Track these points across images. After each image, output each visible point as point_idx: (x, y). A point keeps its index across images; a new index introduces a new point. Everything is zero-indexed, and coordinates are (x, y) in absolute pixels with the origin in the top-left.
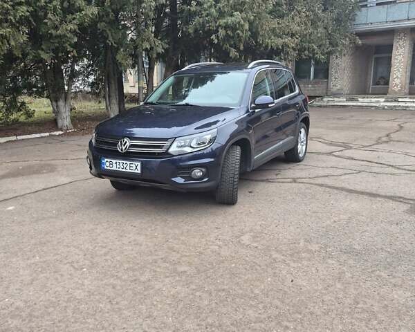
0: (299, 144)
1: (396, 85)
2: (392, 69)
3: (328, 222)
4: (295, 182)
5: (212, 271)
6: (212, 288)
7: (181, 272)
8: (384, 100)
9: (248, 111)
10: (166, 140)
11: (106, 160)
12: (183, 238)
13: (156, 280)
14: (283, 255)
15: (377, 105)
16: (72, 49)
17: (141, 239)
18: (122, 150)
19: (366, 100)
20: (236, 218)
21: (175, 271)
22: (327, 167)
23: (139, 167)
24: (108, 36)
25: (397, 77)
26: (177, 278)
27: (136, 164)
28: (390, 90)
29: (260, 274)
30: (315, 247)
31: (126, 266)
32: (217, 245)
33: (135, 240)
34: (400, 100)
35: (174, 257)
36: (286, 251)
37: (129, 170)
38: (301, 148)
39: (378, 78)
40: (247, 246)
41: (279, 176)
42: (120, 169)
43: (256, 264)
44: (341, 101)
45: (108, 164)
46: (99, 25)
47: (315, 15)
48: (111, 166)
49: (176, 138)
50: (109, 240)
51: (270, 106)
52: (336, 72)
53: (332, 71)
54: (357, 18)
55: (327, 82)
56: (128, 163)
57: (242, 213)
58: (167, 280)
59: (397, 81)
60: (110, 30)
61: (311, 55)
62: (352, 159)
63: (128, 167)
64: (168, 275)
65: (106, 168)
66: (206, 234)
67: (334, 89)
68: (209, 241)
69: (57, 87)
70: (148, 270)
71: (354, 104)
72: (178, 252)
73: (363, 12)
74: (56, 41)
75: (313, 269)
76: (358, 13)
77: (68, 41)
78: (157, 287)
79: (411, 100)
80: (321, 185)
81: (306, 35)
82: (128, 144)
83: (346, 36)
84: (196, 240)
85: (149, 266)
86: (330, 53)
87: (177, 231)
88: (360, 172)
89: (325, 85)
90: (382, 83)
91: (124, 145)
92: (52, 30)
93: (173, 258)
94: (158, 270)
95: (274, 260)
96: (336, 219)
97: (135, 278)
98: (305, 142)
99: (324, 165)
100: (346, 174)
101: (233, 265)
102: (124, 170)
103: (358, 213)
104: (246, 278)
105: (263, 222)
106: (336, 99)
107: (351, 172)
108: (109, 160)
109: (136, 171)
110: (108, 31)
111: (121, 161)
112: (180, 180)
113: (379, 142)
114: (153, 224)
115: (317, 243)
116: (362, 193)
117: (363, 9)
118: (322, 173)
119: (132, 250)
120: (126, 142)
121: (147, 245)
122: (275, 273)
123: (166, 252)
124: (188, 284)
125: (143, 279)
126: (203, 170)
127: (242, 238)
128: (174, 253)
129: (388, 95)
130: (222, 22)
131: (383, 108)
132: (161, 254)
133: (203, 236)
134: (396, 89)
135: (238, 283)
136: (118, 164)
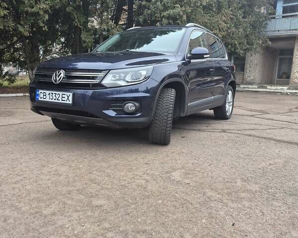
0: (227, 104)
1: (296, 78)
2: (293, 66)
3: (264, 164)
4: (225, 132)
5: (133, 206)
6: (130, 227)
7: (96, 206)
8: (287, 88)
9: (184, 59)
10: (100, 71)
11: (40, 91)
12: (109, 171)
13: (62, 215)
14: (219, 194)
15: (282, 91)
16: (43, 25)
17: (63, 169)
18: (56, 81)
19: (273, 87)
20: (167, 156)
21: (89, 204)
22: (252, 124)
23: (71, 98)
24: (75, 18)
26: (89, 213)
27: (68, 94)
28: (291, 81)
29: (192, 213)
30: (254, 187)
31: (33, 196)
32: (144, 179)
33: (56, 170)
35: (93, 189)
36: (222, 190)
37: (61, 101)
38: (228, 107)
39: (281, 73)
40: (178, 182)
41: (209, 128)
42: (53, 101)
43: (188, 201)
44: (254, 88)
45: (42, 95)
46: (67, 8)
47: (238, 19)
48: (45, 97)
49: (110, 70)
50: (28, 170)
51: (205, 56)
52: (250, 67)
53: (247, 66)
54: (267, 26)
55: (244, 73)
56: (61, 93)
57: (173, 152)
58: (75, 215)
60: (76, 14)
61: (233, 50)
62: (272, 120)
63: (60, 98)
64: (79, 208)
65: (40, 99)
66: (134, 168)
67: (249, 79)
68: (137, 175)
69: (33, 58)
70: (57, 202)
71: (264, 90)
72: (99, 185)
73: (272, 22)
74: (32, 19)
75: (257, 211)
76: (269, 22)
77: (42, 19)
78: (60, 223)
80: (250, 135)
81: (230, 33)
82: (62, 75)
83: (260, 38)
84: (122, 174)
85: (59, 197)
86: (247, 50)
87: (104, 164)
88: (282, 128)
89: (241, 76)
90: (285, 77)
91: (58, 76)
92: (28, 8)
93: (91, 190)
94: (70, 202)
95: (209, 198)
96: (271, 162)
97: (37, 210)
98: (232, 103)
99: (248, 122)
100: (269, 129)
101: (160, 201)
102: (56, 101)
103: (291, 158)
104: (175, 217)
105: (195, 161)
106: (250, 86)
107: (274, 127)
108: (43, 91)
109: (68, 102)
110: (75, 15)
111: (54, 92)
112: (111, 113)
113: (290, 111)
114: (81, 157)
115: (256, 183)
116: (291, 143)
117: (272, 20)
118: (247, 127)
119: (49, 180)
120: (61, 73)
121: (67, 175)
122: (210, 213)
123: (86, 184)
124: (100, 221)
125: (46, 212)
127: (173, 174)
128: (94, 185)
129: (290, 85)
130: (165, 14)
131: (287, 94)
132: (79, 185)
133: (130, 170)
134: (296, 81)
135: (163, 224)
136: (51, 94)
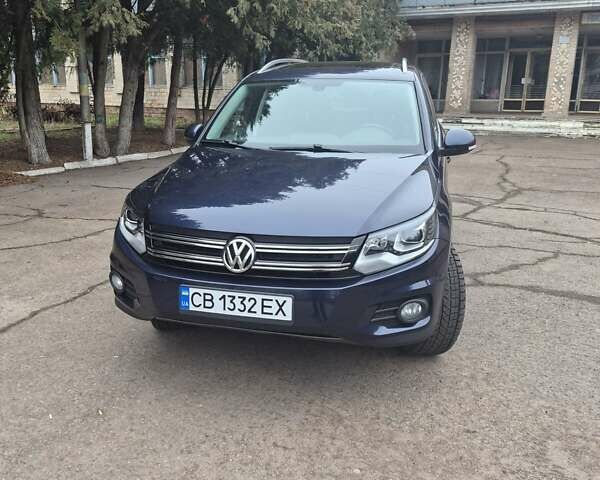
1: (456, 100)
11: (192, 290)
18: (237, 266)
23: (288, 308)
25: (457, 88)
27: (281, 300)
28: (447, 106)
34: (464, 121)
37: (258, 315)
42: (236, 313)
45: (198, 300)
48: (208, 304)
49: (368, 235)
56: (259, 298)
59: (457, 93)
63: (258, 308)
65: (192, 308)
79: (479, 121)
82: (251, 251)
91: (242, 255)
102: (246, 314)
108: (201, 291)
109: (280, 317)
111: (237, 294)
120: (246, 247)
126: (423, 301)
129: (444, 114)
134: (455, 105)
136: (228, 300)
